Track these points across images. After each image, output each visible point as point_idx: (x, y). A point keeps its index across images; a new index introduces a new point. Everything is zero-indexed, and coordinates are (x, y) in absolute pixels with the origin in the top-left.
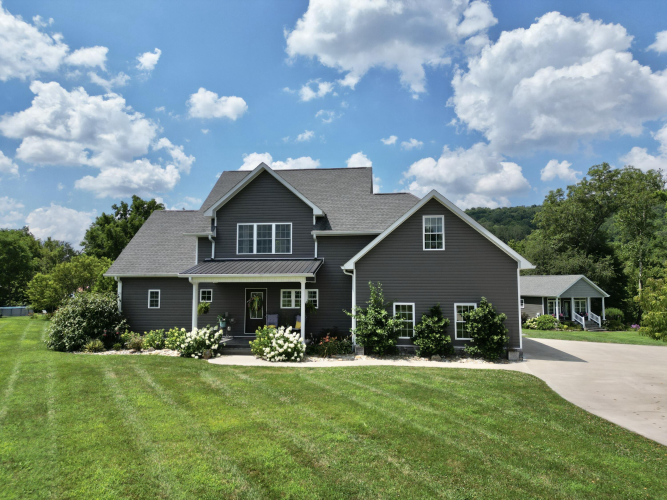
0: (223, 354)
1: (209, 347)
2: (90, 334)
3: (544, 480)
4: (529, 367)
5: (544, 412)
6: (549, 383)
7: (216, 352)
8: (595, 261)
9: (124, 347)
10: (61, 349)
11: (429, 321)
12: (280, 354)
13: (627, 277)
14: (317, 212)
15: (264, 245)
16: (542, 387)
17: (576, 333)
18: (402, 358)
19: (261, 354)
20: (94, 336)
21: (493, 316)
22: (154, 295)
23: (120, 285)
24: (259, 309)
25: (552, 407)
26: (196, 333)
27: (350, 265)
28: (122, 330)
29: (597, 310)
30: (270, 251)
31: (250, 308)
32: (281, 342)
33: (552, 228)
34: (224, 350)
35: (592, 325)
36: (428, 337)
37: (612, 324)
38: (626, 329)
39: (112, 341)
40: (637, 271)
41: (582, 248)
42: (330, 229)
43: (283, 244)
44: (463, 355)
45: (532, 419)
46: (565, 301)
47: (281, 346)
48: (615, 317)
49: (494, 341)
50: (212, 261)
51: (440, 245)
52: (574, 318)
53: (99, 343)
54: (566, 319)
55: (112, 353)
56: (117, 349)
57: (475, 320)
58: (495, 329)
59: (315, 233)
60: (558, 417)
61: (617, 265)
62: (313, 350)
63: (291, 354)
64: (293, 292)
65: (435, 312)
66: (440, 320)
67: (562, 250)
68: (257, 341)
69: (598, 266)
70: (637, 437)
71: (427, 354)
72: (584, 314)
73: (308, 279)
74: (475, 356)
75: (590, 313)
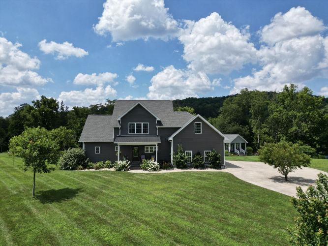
0: (131, 169)
1: (127, 167)
2: (78, 164)
3: (239, 194)
4: (227, 170)
5: (235, 182)
6: (234, 175)
7: (129, 169)
8: (242, 128)
9: (91, 168)
10: (67, 169)
11: (197, 157)
12: (152, 169)
13: (254, 133)
14: (158, 119)
15: (139, 131)
16: (233, 176)
17: (236, 157)
18: (189, 169)
19: (145, 169)
20: (79, 164)
21: (217, 155)
22: (97, 149)
23: (84, 145)
24: (137, 153)
25: (237, 181)
26: (120, 163)
27: (171, 138)
28: (88, 162)
29: (243, 148)
30: (141, 132)
31: (134, 153)
32: (152, 165)
33: (226, 114)
34: (131, 168)
35: (242, 154)
36: (197, 162)
37: (249, 153)
38: (253, 155)
39: (85, 166)
40: (258, 131)
41: (238, 122)
42: (162, 125)
43: (145, 131)
44: (207, 167)
45: (233, 183)
46: (232, 144)
47: (152, 166)
48: (250, 150)
49: (217, 163)
50: (120, 136)
51: (200, 132)
52: (235, 151)
53: (81, 167)
54: (233, 152)
55: (86, 170)
56: (88, 169)
57: (211, 156)
58: (217, 159)
59: (157, 127)
60: (239, 183)
61: (251, 129)
62: (162, 168)
63: (156, 169)
64: (154, 147)
65: (199, 154)
66: (200, 156)
67: (230, 123)
68: (143, 164)
69: (243, 129)
70: (257, 186)
71: (196, 167)
72: (239, 149)
73: (158, 144)
74: (211, 167)
75: (241, 149)
